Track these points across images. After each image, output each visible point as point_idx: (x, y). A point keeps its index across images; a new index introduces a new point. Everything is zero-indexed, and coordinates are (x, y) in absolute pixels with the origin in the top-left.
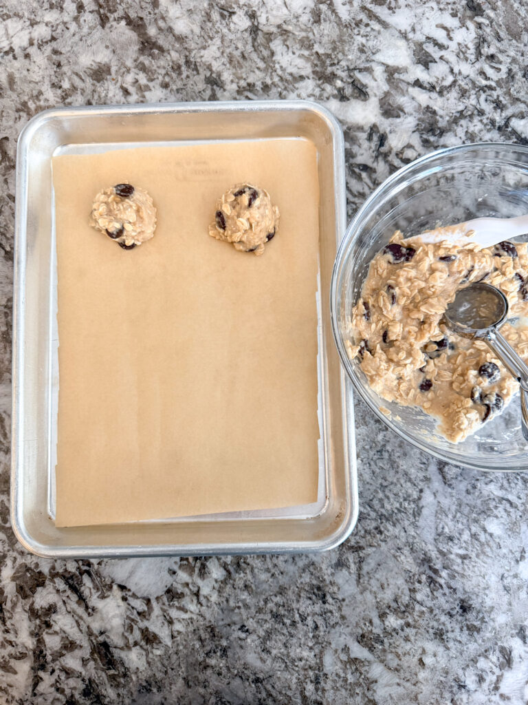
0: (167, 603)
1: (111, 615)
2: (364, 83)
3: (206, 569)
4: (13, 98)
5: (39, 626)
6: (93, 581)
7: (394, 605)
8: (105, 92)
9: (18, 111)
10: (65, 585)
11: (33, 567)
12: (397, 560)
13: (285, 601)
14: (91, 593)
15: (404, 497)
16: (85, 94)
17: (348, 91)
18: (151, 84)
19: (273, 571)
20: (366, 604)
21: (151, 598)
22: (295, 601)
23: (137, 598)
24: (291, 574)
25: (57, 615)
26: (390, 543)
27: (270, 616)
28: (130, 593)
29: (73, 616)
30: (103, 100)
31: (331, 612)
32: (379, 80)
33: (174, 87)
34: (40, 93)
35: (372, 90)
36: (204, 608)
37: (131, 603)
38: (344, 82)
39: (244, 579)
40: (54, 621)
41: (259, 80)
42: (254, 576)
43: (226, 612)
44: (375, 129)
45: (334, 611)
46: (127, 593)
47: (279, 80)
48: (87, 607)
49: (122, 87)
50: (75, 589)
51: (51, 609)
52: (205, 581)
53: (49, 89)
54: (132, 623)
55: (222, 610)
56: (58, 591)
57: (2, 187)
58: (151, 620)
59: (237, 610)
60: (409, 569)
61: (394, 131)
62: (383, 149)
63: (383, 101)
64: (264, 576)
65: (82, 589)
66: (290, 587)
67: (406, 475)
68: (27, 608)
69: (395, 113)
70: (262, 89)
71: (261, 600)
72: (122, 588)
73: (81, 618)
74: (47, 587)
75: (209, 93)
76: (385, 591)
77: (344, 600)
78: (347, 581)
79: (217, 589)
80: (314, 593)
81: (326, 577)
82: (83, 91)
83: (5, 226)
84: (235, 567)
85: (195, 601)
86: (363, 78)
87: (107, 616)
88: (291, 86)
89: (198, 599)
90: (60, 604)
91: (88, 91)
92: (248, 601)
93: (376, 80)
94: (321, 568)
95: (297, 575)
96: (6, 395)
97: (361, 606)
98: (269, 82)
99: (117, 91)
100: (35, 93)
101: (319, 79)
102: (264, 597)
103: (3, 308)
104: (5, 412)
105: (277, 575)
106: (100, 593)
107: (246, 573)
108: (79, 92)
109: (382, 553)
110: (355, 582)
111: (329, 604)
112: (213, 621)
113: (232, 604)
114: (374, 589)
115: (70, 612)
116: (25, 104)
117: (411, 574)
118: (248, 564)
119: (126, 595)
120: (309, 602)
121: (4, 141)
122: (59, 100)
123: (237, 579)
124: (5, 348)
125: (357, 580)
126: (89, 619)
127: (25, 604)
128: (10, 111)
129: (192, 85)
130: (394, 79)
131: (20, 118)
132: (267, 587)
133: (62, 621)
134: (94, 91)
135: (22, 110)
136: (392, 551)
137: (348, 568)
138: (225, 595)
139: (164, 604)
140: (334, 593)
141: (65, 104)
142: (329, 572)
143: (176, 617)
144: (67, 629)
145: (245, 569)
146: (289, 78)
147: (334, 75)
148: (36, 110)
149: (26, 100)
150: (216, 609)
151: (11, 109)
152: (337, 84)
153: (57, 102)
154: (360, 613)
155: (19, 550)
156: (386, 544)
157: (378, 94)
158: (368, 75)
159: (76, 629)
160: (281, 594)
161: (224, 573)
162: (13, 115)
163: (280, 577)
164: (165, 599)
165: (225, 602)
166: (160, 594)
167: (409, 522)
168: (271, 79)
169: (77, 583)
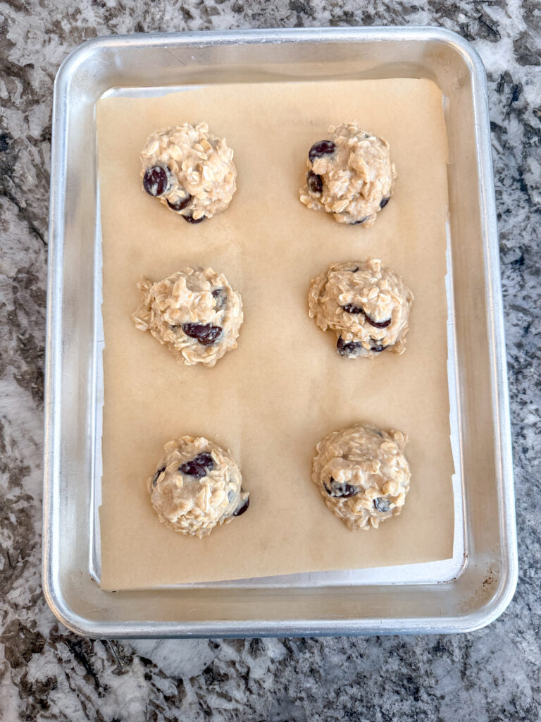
0: (204, 687)
1: (129, 697)
2: (495, 20)
3: (260, 644)
4: (43, 16)
5: (33, 706)
6: (107, 650)
7: (510, 708)
8: (160, 13)
9: (48, 32)
10: (69, 653)
11: (29, 625)
12: (517, 648)
13: (364, 693)
14: (103, 666)
15: (529, 563)
16: (135, 15)
17: (474, 28)
18: (220, 7)
19: (349, 652)
20: (473, 705)
21: (183, 678)
22: (377, 695)
23: (166, 677)
24: (373, 657)
25: (58, 693)
26: (508, 624)
27: (342, 713)
28: (156, 670)
29: (78, 695)
30: (156, 25)
31: (425, 713)
32: (513, 17)
33: (250, 12)
34: (78, 11)
35: (505, 30)
36: (254, 696)
37: (156, 683)
38: (469, 17)
39: (311, 660)
40: (53, 701)
41: (360, 8)
42: (324, 658)
43: (283, 704)
44: (507, 79)
45: (429, 712)
46: (152, 669)
47: (385, 10)
48: (97, 685)
49: (182, 9)
50: (83, 659)
51: (50, 684)
52: (258, 660)
53: (90, 8)
54: (157, 711)
55: (278, 700)
56: (60, 660)
57: (21, 126)
58: (182, 708)
59: (298, 703)
60: (533, 660)
61: (532, 83)
62: (516, 104)
63: (519, 43)
64: (336, 659)
65: (93, 659)
66: (371, 675)
67: (534, 533)
68: (18, 680)
69: (533, 59)
70: (362, 19)
71: (332, 691)
72: (146, 662)
73: (88, 698)
74: (46, 654)
75: (294, 20)
76: (499, 688)
77: (443, 697)
78: (449, 672)
79: (274, 672)
80: (403, 685)
81: (420, 665)
82: (132, 11)
83: (21, 175)
84: (298, 643)
85: (243, 687)
86: (493, 13)
87: (124, 700)
88: (400, 18)
89: (247, 684)
90: (61, 678)
91: (139, 12)
92: (314, 691)
93: (510, 17)
94: (414, 652)
95: (382, 661)
96: (7, 395)
97: (465, 707)
98: (372, 11)
99: (176, 14)
100: (71, 11)
101: (437, 12)
102: (336, 687)
103: (11, 280)
104: (5, 417)
105: (355, 659)
106: (115, 667)
107: (313, 653)
108: (127, 12)
109: (497, 636)
110: (459, 674)
111: (423, 701)
112: (265, 715)
113: (292, 693)
114: (485, 685)
115: (74, 690)
116: (57, 24)
117: (535, 668)
118: (317, 641)
119: (151, 672)
120: (396, 697)
121: (27, 69)
122: (101, 21)
123: (301, 661)
124: (11, 333)
125: (462, 672)
126: (100, 701)
127: (16, 675)
128: (38, 33)
129: (273, 10)
130: (533, 16)
131: (50, 41)
132: (341, 675)
133: (63, 701)
134: (147, 12)
135: (54, 32)
136: (511, 635)
137: (451, 654)
138: (283, 680)
139: (200, 688)
140: (431, 687)
141: (108, 26)
142: (425, 658)
143: (217, 707)
144: (69, 712)
145: (312, 647)
146: (399, 8)
147: (456, 8)
148: (71, 32)
149: (60, 20)
150: (270, 698)
151: (38, 28)
152: (459, 19)
153: (99, 23)
154: (464, 716)
155: (12, 602)
156: (504, 625)
157: (512, 34)
158: (500, 9)
159: (81, 713)
160: (359, 684)
161: (284, 650)
162: (42, 36)
163: (359, 661)
164: (202, 681)
165: (283, 691)
166: (196, 673)
167: (535, 598)
168: (375, 8)
169: (85, 652)
